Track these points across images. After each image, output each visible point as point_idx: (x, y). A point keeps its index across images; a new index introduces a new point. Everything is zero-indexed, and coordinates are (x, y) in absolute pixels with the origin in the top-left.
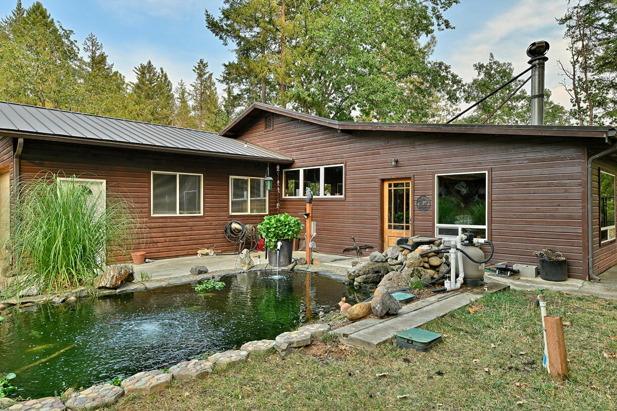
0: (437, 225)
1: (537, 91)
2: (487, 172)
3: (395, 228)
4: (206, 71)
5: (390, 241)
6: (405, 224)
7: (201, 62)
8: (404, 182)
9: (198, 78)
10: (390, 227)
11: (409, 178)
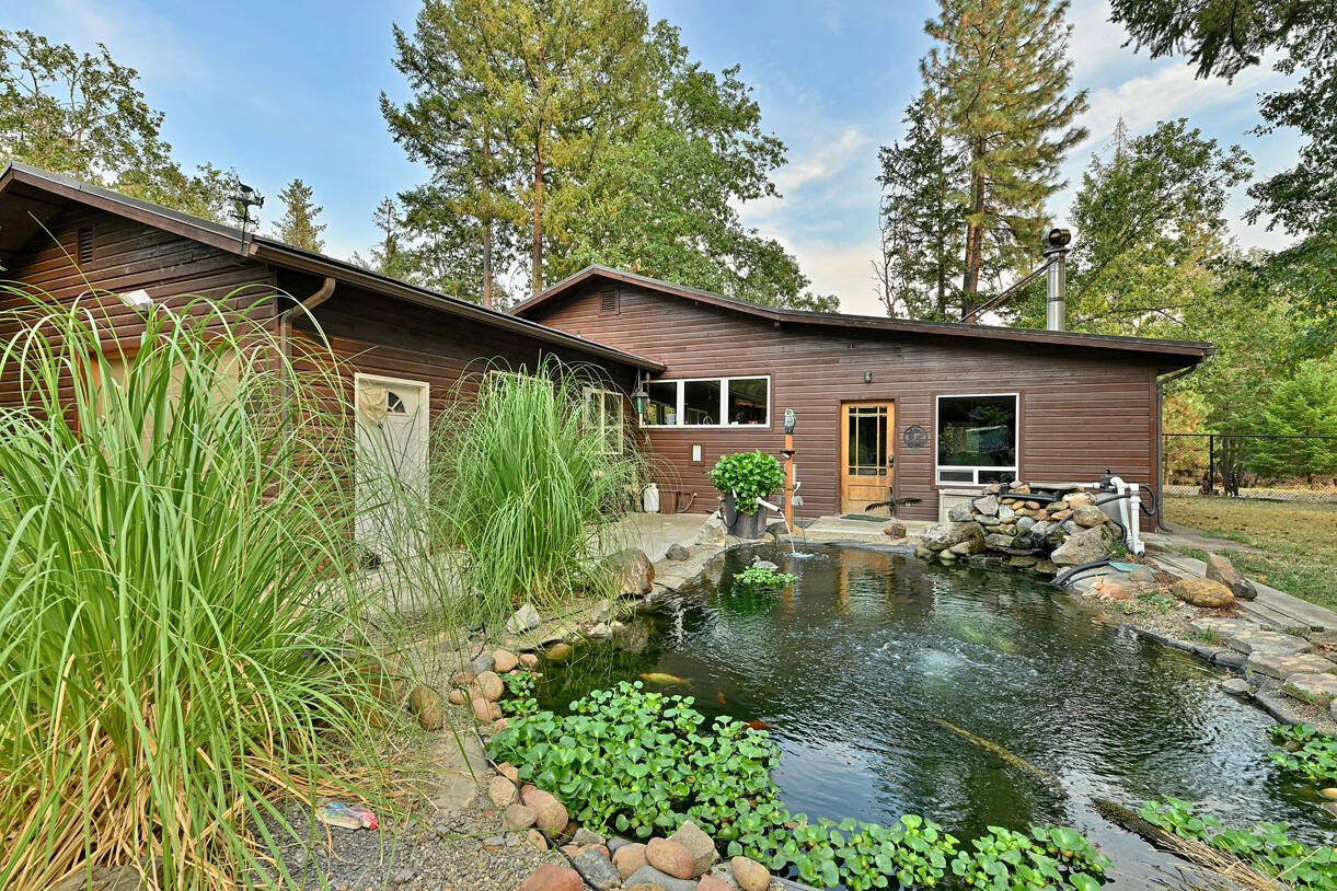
0: (938, 467)
1: (1057, 291)
2: (1018, 395)
3: (861, 472)
4: (308, 202)
5: (852, 493)
6: (878, 467)
7: (298, 184)
8: (879, 405)
9: (290, 212)
10: (852, 471)
11: (892, 400)
